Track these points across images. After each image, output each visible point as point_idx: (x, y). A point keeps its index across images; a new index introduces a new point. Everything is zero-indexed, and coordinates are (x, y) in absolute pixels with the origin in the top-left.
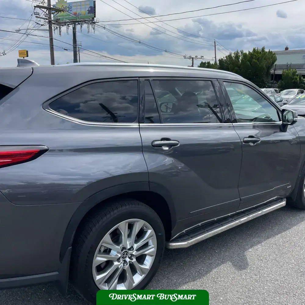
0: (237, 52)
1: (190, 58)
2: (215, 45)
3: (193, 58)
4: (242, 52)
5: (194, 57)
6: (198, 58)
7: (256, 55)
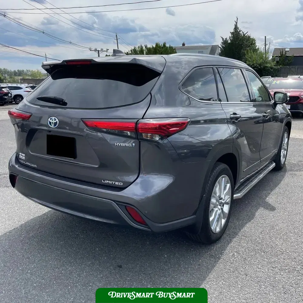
0: (141, 46)
1: (96, 50)
2: (117, 38)
3: (98, 51)
4: (146, 47)
5: (100, 50)
6: (103, 51)
7: (159, 49)
